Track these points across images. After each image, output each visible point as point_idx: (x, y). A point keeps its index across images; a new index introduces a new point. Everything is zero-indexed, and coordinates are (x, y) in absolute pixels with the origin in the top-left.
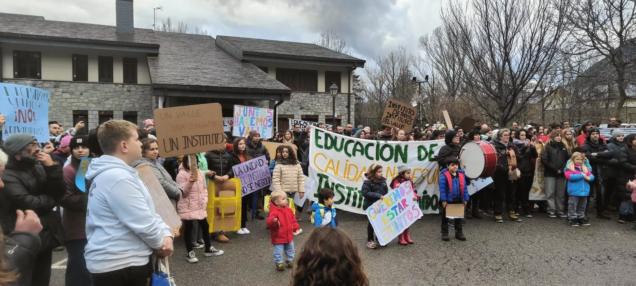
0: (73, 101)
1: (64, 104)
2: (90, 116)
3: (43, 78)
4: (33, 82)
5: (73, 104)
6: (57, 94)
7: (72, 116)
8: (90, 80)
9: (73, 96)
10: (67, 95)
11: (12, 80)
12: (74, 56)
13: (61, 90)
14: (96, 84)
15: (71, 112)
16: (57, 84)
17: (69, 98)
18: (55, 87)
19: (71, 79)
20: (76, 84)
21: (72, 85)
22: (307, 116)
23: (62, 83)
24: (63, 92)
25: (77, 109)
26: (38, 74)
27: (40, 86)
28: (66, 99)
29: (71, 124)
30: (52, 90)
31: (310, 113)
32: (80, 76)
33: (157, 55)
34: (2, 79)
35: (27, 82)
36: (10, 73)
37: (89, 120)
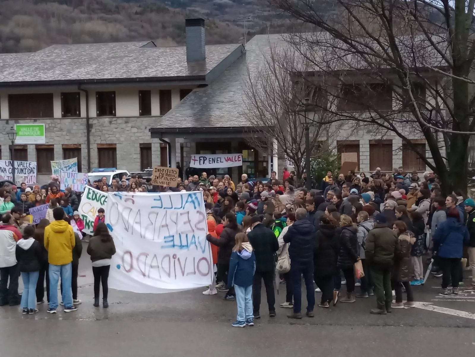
0: (140, 134)
1: (133, 138)
2: (153, 148)
3: (118, 114)
4: (110, 119)
5: (140, 138)
6: (128, 129)
7: (139, 149)
8: (153, 114)
9: (140, 131)
10: (135, 130)
11: (95, 119)
12: (140, 92)
13: (130, 125)
14: (157, 118)
15: (138, 145)
16: (127, 119)
17: (137, 132)
18: (126, 122)
19: (138, 114)
20: (142, 119)
21: (139, 120)
22: (375, 141)
23: (131, 119)
24: (132, 127)
25: (142, 142)
26: (114, 112)
27: (115, 122)
28: (134, 133)
29: (139, 156)
30: (124, 126)
31: (379, 137)
32: (145, 110)
33: (205, 86)
34: (88, 118)
35: (106, 120)
36: (93, 112)
37: (153, 153)
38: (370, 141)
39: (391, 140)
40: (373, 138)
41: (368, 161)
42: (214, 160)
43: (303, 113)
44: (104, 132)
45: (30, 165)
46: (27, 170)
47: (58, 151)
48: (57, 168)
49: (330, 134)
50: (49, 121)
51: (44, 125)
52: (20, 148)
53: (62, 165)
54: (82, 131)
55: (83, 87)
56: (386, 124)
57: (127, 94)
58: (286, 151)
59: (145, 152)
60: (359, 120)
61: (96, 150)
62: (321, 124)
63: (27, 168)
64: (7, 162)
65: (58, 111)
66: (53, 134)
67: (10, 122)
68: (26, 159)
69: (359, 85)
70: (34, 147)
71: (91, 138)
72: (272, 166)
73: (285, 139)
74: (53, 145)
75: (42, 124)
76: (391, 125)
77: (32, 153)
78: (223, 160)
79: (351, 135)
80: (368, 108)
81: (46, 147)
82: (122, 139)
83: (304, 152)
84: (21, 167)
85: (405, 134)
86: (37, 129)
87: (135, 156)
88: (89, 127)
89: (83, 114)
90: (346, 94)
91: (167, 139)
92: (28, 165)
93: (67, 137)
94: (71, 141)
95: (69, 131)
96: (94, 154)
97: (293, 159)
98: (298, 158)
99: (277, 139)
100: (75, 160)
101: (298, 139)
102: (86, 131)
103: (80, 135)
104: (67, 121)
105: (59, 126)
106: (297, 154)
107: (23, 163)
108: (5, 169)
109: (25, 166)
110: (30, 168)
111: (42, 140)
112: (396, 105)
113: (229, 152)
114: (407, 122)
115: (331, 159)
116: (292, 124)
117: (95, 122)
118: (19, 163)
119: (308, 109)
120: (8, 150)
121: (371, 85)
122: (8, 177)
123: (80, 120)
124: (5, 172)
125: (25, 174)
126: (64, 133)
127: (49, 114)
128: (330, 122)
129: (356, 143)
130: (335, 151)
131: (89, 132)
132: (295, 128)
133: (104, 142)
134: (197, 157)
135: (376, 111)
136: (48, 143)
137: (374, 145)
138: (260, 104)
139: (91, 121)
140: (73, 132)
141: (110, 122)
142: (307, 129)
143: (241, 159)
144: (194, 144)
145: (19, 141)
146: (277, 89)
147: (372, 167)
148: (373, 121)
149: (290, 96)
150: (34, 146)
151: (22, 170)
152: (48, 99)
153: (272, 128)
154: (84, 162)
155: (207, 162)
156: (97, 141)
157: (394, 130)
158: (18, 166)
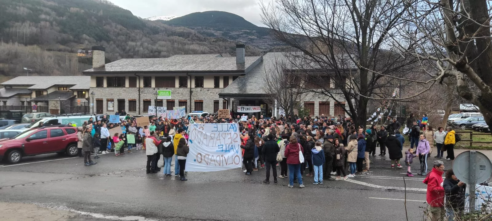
0: (214, 96)
1: (211, 98)
2: (220, 103)
3: (204, 87)
5: (214, 98)
6: (209, 93)
7: (213, 103)
8: (220, 87)
9: (214, 94)
10: (212, 94)
12: (215, 77)
13: (210, 92)
14: (222, 89)
15: (213, 101)
16: (208, 89)
19: (213, 87)
20: (215, 89)
21: (214, 89)
22: (322, 102)
23: (210, 89)
25: (215, 100)
26: (202, 86)
27: (203, 90)
29: (213, 106)
30: (207, 92)
31: (324, 100)
32: (217, 85)
33: (244, 75)
34: (191, 88)
35: (199, 89)
36: (193, 86)
37: (220, 105)
38: (319, 102)
39: (329, 102)
40: (321, 101)
41: (318, 111)
42: (248, 109)
43: (290, 88)
44: (198, 95)
45: (164, 108)
47: (177, 102)
49: (301, 99)
50: (173, 89)
51: (171, 91)
52: (159, 101)
53: (178, 109)
54: (187, 94)
55: (189, 74)
56: (328, 94)
57: (209, 78)
58: (281, 106)
59: (216, 104)
60: (316, 92)
61: (194, 103)
62: (298, 93)
63: (163, 110)
64: (154, 107)
65: (177, 84)
66: (174, 95)
67: (155, 89)
68: (162, 106)
69: (317, 76)
70: (166, 100)
71: (192, 97)
72: (274, 112)
73: (281, 100)
74: (175, 100)
75: (170, 90)
76: (331, 95)
77: (165, 103)
78: (252, 109)
79: (311, 99)
80: (321, 87)
81: (171, 101)
82: (206, 98)
83: (290, 106)
84: (160, 109)
85: (337, 99)
86: (168, 92)
87: (211, 106)
88: (191, 92)
89: (189, 86)
90: (309, 80)
91: (226, 99)
93: (181, 97)
94: (183, 98)
95: (182, 94)
96: (193, 104)
97: (285, 109)
98: (287, 109)
99: (277, 100)
100: (184, 107)
101: (287, 100)
102: (190, 94)
103: (187, 96)
104: (181, 89)
105: (177, 91)
106: (286, 107)
108: (152, 110)
111: (170, 98)
112: (332, 86)
113: (255, 105)
114: (338, 94)
115: (302, 110)
116: (284, 93)
117: (194, 90)
119: (292, 86)
120: (154, 102)
121: (322, 76)
122: (154, 114)
123: (187, 89)
125: (162, 112)
126: (180, 95)
127: (173, 86)
128: (302, 93)
129: (313, 103)
130: (303, 106)
131: (191, 94)
132: (286, 95)
133: (198, 99)
134: (240, 107)
135: (324, 88)
136: (172, 99)
137: (321, 104)
138: (270, 84)
139: (192, 90)
140: (184, 94)
141: (201, 90)
142: (292, 96)
143: (260, 108)
144: (238, 101)
145: (159, 98)
146: (278, 77)
147: (320, 114)
148: (323, 93)
149: (284, 80)
151: (160, 111)
152: (173, 79)
153: (275, 94)
154: (188, 108)
155: (244, 110)
156: (194, 99)
157: (332, 97)
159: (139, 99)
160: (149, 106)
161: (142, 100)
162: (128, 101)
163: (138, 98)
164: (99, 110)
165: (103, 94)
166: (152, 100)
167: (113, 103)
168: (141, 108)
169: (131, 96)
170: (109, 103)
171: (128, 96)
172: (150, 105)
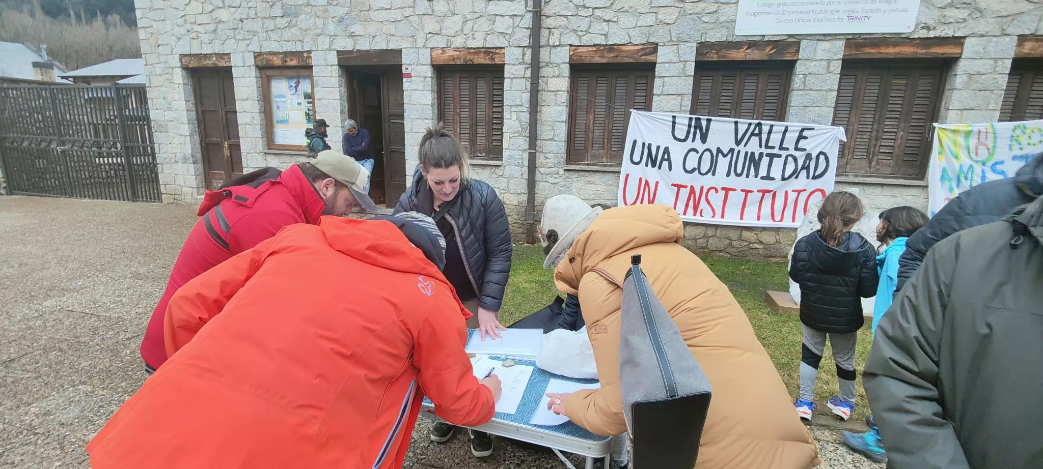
45: (801, 137)
46: (778, 163)
47: (982, 70)
48: (966, 161)
52: (755, 55)
53: (1003, 143)
63: (784, 153)
64: (681, 120)
68: (783, 110)
70: (838, 49)
74: (958, 41)
81: (908, 51)
84: (753, 146)
92: (792, 137)
107: (766, 129)
108: (666, 150)
109: (775, 140)
110: (797, 154)
111: (896, 14)
118: (742, 128)
120: (691, 68)
122: (679, 187)
124: (665, 164)
125: (768, 178)
136: (928, 28)
150: (841, 44)
151: (754, 161)
158: (738, 143)
159: (535, 46)
160: (636, 117)
161: (562, 57)
162: (428, 71)
163: (523, 36)
164: (220, 145)
165: (223, 14)
166: (663, 55)
167: (305, 86)
168: (544, 132)
169: (452, 24)
170: (280, 87)
171: (430, 25)
172: (648, 107)
